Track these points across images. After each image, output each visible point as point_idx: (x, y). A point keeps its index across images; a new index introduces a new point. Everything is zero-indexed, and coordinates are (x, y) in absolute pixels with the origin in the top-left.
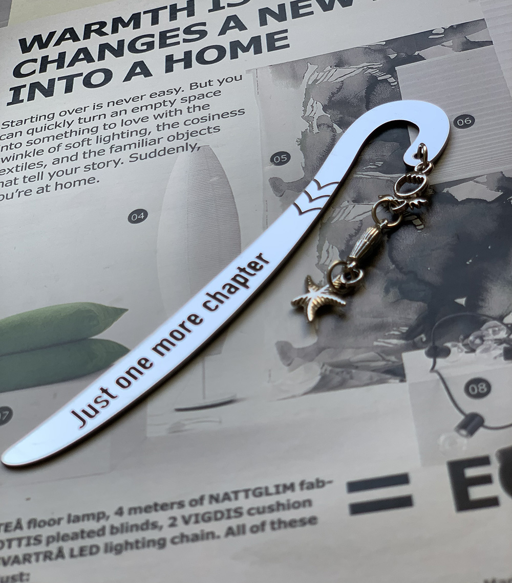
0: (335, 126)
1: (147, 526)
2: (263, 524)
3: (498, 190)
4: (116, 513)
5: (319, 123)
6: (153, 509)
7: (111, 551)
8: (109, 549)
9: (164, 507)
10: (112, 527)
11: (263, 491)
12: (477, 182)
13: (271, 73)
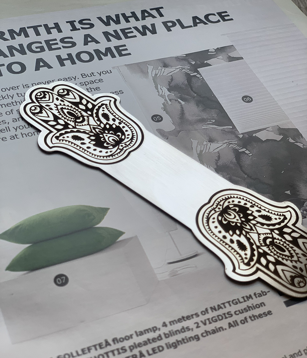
0: (179, 100)
1: (183, 330)
2: (246, 318)
3: (280, 135)
4: (163, 326)
5: (170, 99)
6: (183, 320)
7: (171, 347)
8: (169, 346)
9: (188, 318)
10: (165, 334)
11: (237, 301)
12: (268, 131)
13: (128, 69)
